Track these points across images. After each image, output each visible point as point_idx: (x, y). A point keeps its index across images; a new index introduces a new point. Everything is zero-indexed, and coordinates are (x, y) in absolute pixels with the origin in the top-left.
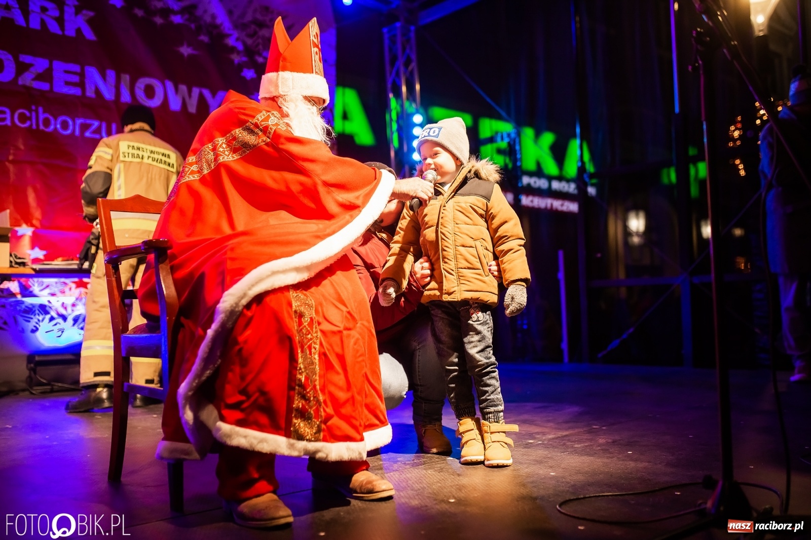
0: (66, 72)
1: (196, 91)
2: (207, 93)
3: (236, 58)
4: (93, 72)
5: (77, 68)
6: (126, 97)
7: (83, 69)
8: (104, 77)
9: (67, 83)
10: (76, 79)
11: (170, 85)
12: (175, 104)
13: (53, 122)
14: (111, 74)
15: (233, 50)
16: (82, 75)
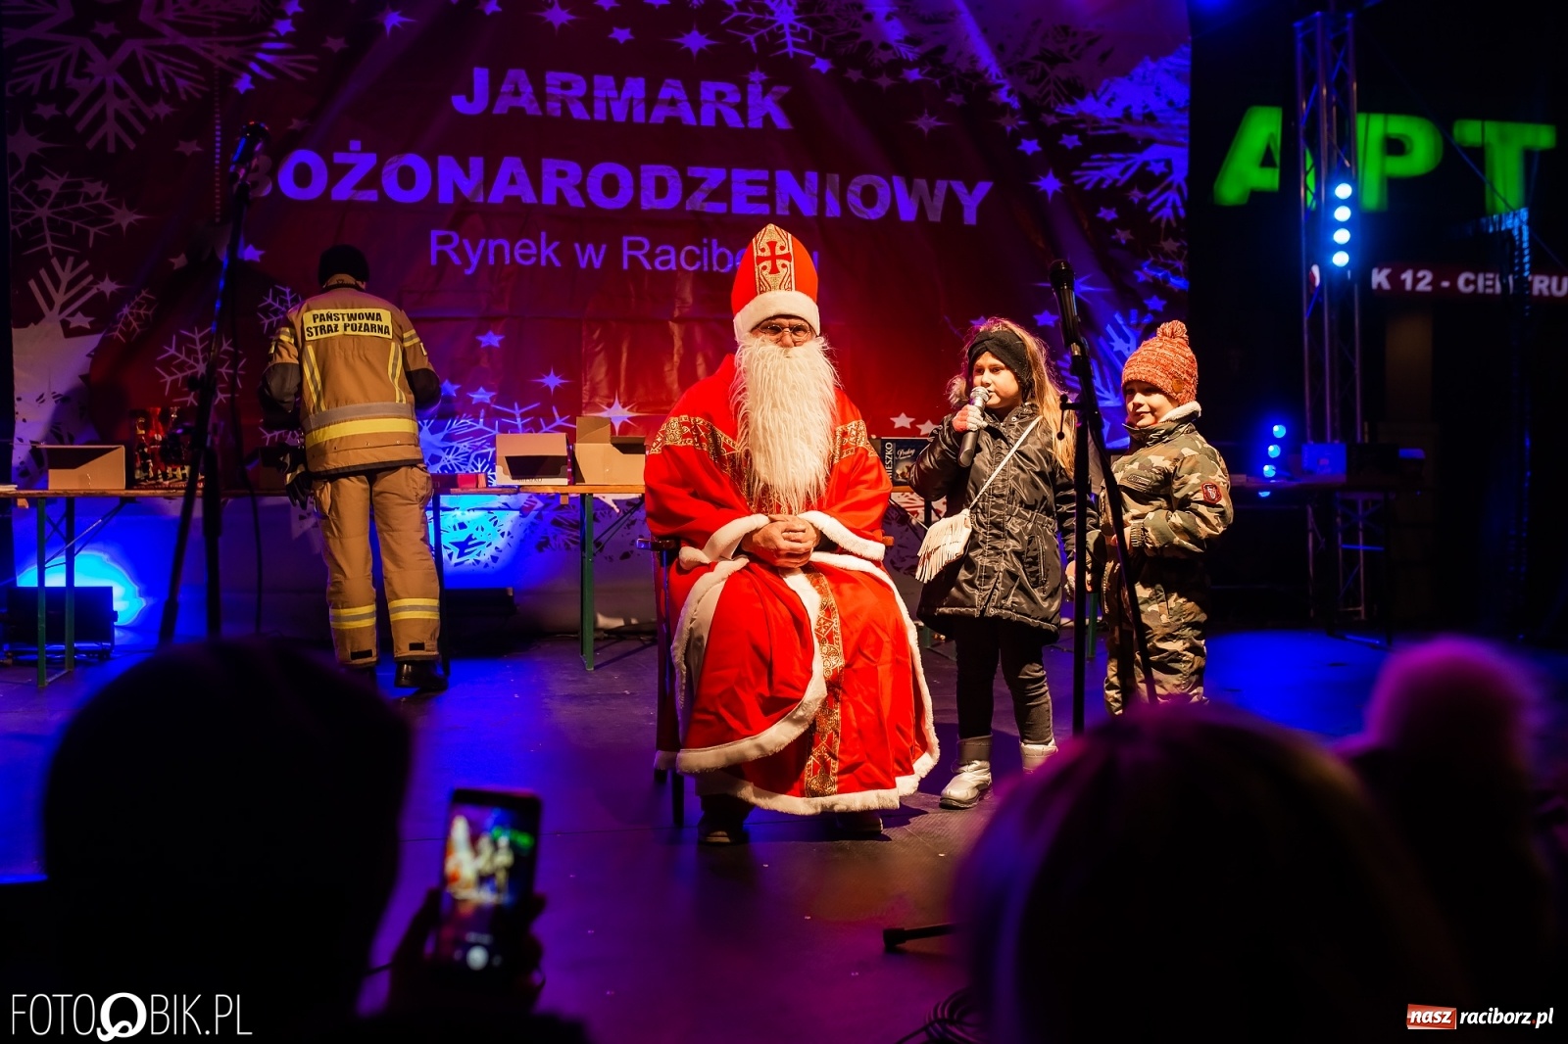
0: (750, 183)
1: (941, 186)
2: (959, 187)
3: (1008, 124)
4: (785, 177)
5: (763, 175)
6: (833, 211)
7: (772, 176)
8: (801, 182)
9: (751, 199)
10: (763, 191)
11: (899, 182)
12: (908, 213)
13: (731, 258)
14: (812, 176)
15: (1004, 109)
16: (771, 184)
